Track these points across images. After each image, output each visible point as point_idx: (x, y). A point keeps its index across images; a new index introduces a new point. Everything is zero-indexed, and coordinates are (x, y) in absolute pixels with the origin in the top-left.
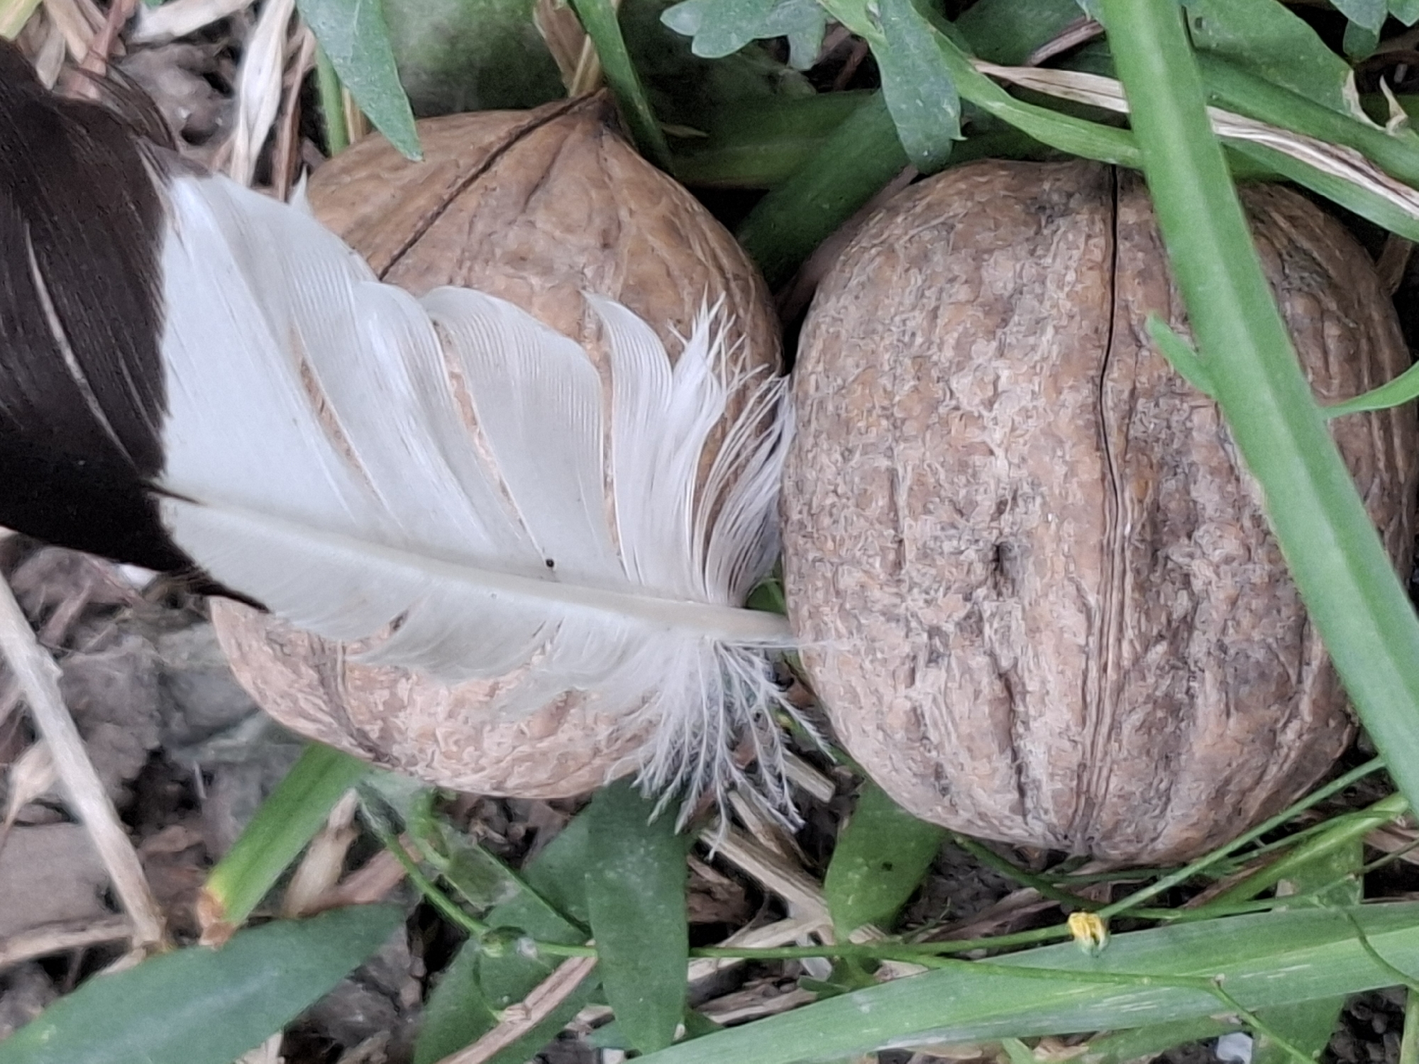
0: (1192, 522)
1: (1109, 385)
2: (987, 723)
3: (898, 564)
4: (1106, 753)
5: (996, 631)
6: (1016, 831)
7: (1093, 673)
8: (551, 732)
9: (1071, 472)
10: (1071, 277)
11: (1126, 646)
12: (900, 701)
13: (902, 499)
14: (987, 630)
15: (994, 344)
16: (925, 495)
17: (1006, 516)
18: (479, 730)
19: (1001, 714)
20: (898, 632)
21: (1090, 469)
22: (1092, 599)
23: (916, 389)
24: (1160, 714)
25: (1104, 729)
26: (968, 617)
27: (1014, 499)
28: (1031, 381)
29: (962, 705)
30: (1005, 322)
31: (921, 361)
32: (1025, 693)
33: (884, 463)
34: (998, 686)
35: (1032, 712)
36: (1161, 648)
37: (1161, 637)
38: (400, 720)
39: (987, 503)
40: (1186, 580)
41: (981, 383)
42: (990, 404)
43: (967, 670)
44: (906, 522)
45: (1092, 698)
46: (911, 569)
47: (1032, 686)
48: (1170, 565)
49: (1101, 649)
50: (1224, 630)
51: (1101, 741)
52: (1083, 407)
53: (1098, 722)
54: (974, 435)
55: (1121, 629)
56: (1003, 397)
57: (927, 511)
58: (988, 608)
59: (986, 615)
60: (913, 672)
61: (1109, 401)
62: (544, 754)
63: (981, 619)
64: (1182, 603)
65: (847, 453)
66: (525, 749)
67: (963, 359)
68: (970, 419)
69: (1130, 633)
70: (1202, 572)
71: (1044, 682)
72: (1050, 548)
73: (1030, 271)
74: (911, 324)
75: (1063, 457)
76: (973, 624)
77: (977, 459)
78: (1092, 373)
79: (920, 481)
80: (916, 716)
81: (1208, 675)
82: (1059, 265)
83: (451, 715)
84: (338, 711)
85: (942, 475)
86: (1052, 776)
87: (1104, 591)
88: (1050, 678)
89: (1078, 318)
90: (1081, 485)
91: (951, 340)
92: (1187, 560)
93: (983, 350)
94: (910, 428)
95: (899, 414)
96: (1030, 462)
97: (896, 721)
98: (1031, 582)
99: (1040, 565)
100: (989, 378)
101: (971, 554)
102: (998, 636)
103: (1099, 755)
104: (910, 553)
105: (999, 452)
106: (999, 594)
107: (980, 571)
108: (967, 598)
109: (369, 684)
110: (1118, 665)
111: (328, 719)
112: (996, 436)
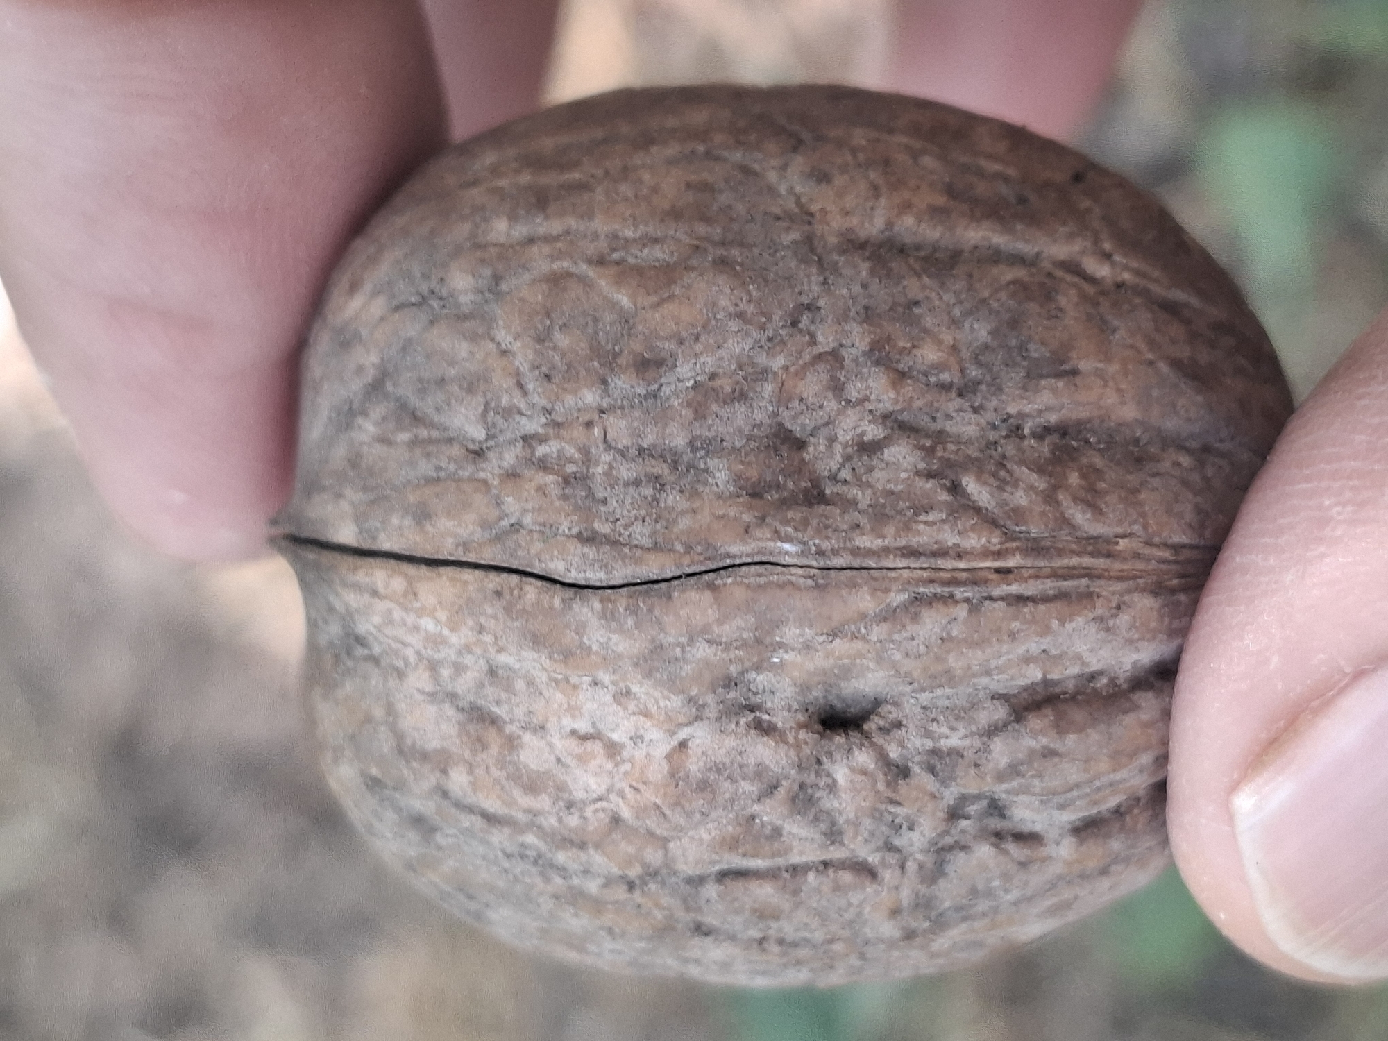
1: (574, 576)
2: (1094, 735)
4: (1137, 556)
5: (953, 729)
15: (527, 737)
19: (1078, 715)
22: (898, 598)
24: (1074, 479)
25: (1101, 563)
26: (932, 770)
27: (752, 709)
28: (575, 687)
32: (1046, 682)
34: (1035, 722)
35: (1074, 670)
36: (971, 485)
37: (955, 488)
41: (582, 759)
43: (1014, 770)
45: (1050, 586)
47: (1034, 674)
48: (845, 474)
49: (974, 578)
50: (945, 387)
51: (1117, 566)
52: (608, 617)
53: (1089, 573)
55: (942, 553)
56: (601, 726)
58: (918, 742)
59: (929, 744)
61: (596, 576)
63: (935, 752)
71: (1027, 660)
75: (682, 646)
78: (557, 602)
79: (733, 844)
81: (1012, 409)
88: (1021, 650)
89: (482, 620)
92: (838, 448)
96: (694, 692)
102: (960, 725)
103: (1140, 565)
106: (898, 725)
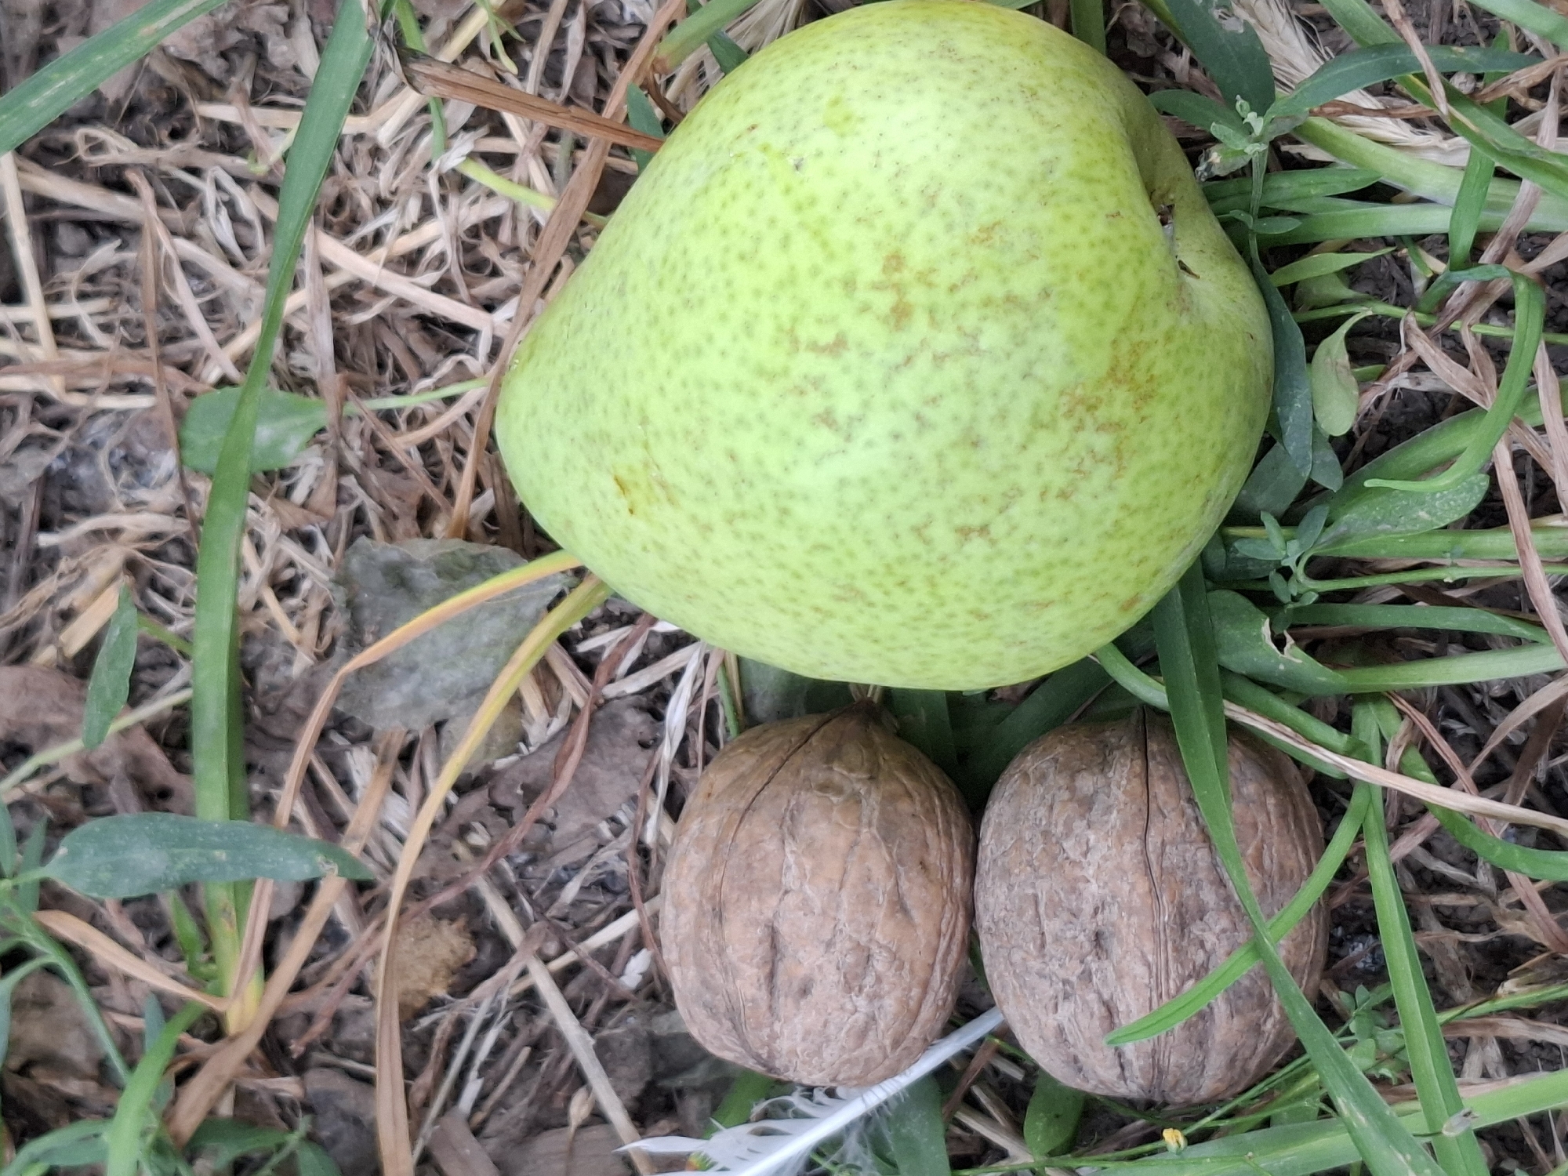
0: (1202, 913)
3: (1043, 945)
6: (1122, 1090)
7: (1155, 999)
8: (860, 1045)
9: (1133, 887)
10: (1124, 782)
11: (1171, 983)
12: (1051, 1021)
13: (1042, 910)
14: (1095, 979)
16: (1055, 907)
17: (1100, 916)
18: (820, 1047)
20: (1046, 983)
21: (1143, 886)
23: (1044, 849)
29: (1084, 1021)
30: (1090, 809)
31: (1046, 834)
33: (1030, 891)
38: (777, 1045)
39: (1088, 909)
40: (1202, 944)
42: (1085, 855)
44: (1045, 923)
46: (1050, 948)
54: (1078, 872)
57: (1056, 915)
60: (1056, 1005)
62: (857, 1058)
64: (1200, 956)
65: (1010, 887)
66: (846, 1056)
67: (1068, 832)
68: (1074, 863)
69: (1173, 975)
70: (1210, 939)
72: (1124, 931)
73: (1101, 781)
74: (1039, 815)
76: (1087, 976)
77: (1081, 885)
80: (1061, 1030)
82: (1117, 777)
83: (804, 1039)
84: (744, 1043)
85: (1062, 895)
86: (1138, 1058)
87: (1156, 953)
90: (1139, 895)
91: (1061, 822)
93: (1079, 825)
94: (1043, 871)
95: (1036, 864)
97: (1050, 1033)
98: (1117, 951)
99: (1121, 941)
100: (1084, 841)
101: (1082, 938)
104: (1049, 939)
105: (1093, 881)
107: (1087, 946)
108: (1082, 962)
109: (759, 1027)
110: (1168, 993)
111: (740, 1049)
112: (1090, 872)
